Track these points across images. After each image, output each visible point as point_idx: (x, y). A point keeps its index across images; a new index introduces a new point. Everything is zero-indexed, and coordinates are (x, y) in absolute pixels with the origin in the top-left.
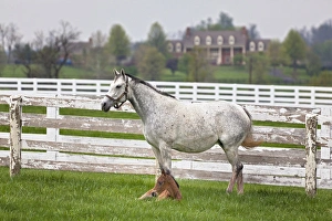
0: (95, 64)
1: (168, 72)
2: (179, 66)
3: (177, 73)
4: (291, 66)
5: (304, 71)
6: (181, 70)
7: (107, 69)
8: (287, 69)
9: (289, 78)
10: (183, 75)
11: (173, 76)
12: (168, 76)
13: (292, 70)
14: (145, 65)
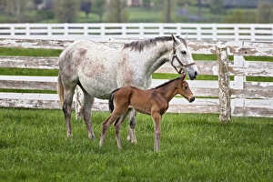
0: (16, 9)
1: (83, 14)
2: (93, 9)
3: (91, 15)
4: (196, 5)
5: (208, 10)
6: (95, 13)
7: (26, 13)
8: (192, 8)
9: (195, 17)
10: (97, 17)
11: (87, 18)
12: (82, 18)
13: (197, 9)
14: (61, 9)
